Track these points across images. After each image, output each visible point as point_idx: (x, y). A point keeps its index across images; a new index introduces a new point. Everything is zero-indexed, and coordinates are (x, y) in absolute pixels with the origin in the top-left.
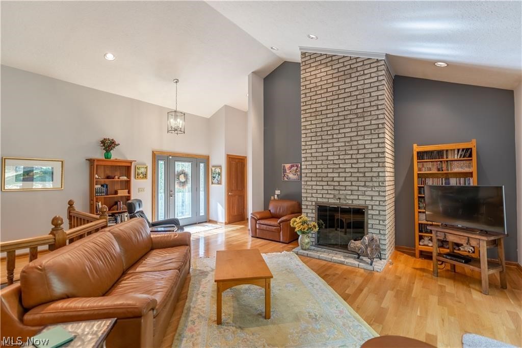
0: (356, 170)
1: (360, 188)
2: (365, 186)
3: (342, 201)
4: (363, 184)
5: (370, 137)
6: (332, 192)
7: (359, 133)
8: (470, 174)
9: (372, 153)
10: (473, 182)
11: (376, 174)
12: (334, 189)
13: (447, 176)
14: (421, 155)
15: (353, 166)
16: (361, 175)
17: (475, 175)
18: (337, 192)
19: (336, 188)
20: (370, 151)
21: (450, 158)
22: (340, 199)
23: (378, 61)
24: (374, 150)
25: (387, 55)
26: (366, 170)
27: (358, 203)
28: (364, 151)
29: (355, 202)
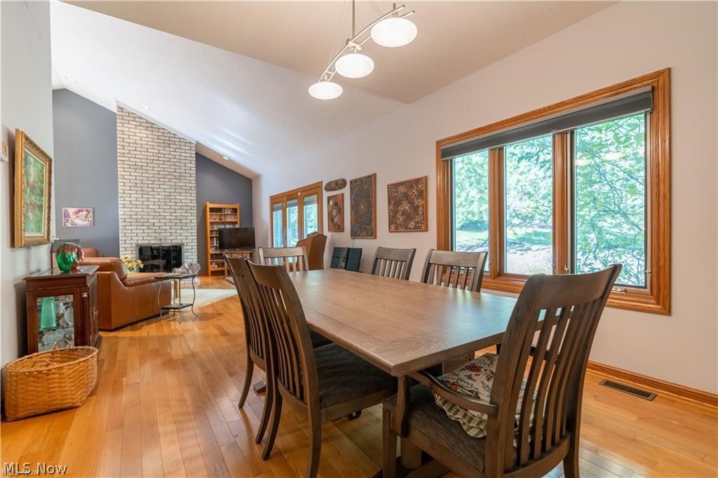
0: (174, 218)
1: (178, 231)
2: (181, 229)
3: (162, 241)
4: (180, 228)
5: (185, 195)
6: (154, 235)
7: (177, 191)
8: (236, 223)
9: (186, 206)
10: (237, 226)
11: (189, 221)
12: (155, 232)
13: (224, 223)
14: (212, 210)
15: (172, 214)
16: (179, 221)
17: (239, 223)
18: (158, 235)
19: (157, 231)
20: (185, 204)
21: (226, 213)
22: (160, 240)
23: (190, 143)
24: (188, 204)
25: (197, 142)
26: (182, 218)
27: (176, 242)
28: (181, 204)
29: (174, 241)
